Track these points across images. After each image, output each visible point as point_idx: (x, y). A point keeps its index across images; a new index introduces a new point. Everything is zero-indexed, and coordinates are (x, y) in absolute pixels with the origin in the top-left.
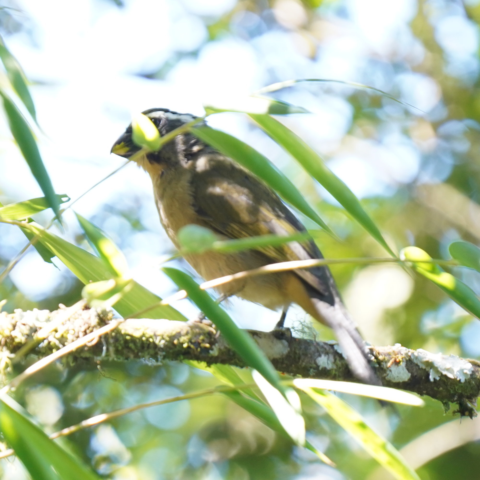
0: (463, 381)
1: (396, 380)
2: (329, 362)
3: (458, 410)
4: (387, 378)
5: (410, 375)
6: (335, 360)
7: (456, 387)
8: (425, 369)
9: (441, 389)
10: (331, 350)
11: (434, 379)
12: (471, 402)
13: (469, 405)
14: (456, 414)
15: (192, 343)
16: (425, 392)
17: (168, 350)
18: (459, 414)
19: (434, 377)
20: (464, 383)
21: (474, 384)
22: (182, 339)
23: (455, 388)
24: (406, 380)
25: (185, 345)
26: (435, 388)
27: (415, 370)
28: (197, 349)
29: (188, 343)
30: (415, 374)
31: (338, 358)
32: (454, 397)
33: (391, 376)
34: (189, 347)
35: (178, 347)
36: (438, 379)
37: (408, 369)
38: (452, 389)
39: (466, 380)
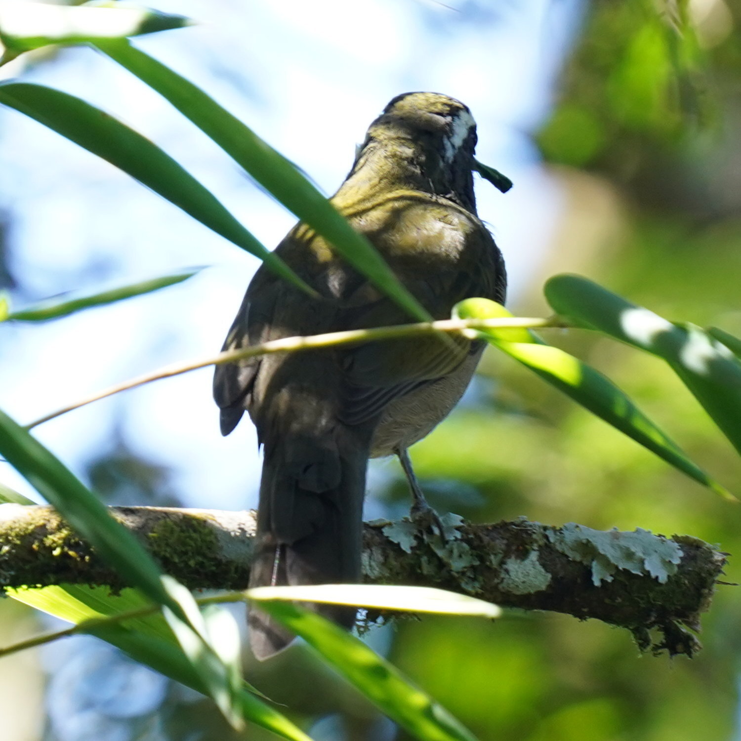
0: (663, 578)
1: (522, 591)
2: (373, 564)
3: (662, 643)
4: (500, 587)
5: (549, 576)
6: (386, 557)
7: (651, 595)
8: (581, 563)
9: (619, 600)
10: (377, 539)
11: (602, 581)
12: (689, 624)
13: (684, 629)
14: (660, 651)
15: (71, 547)
16: (585, 610)
17: (21, 564)
18: (666, 651)
19: (600, 577)
20: (667, 584)
21: (688, 585)
22: (49, 540)
23: (648, 597)
24: (543, 587)
25: (57, 552)
26: (607, 601)
27: (559, 566)
28: (83, 558)
29: (62, 548)
30: (561, 574)
31: (391, 554)
32: (649, 616)
33: (510, 582)
34: (64, 555)
35: (40, 557)
36: (609, 579)
37: (544, 566)
38: (642, 599)
39: (669, 576)
